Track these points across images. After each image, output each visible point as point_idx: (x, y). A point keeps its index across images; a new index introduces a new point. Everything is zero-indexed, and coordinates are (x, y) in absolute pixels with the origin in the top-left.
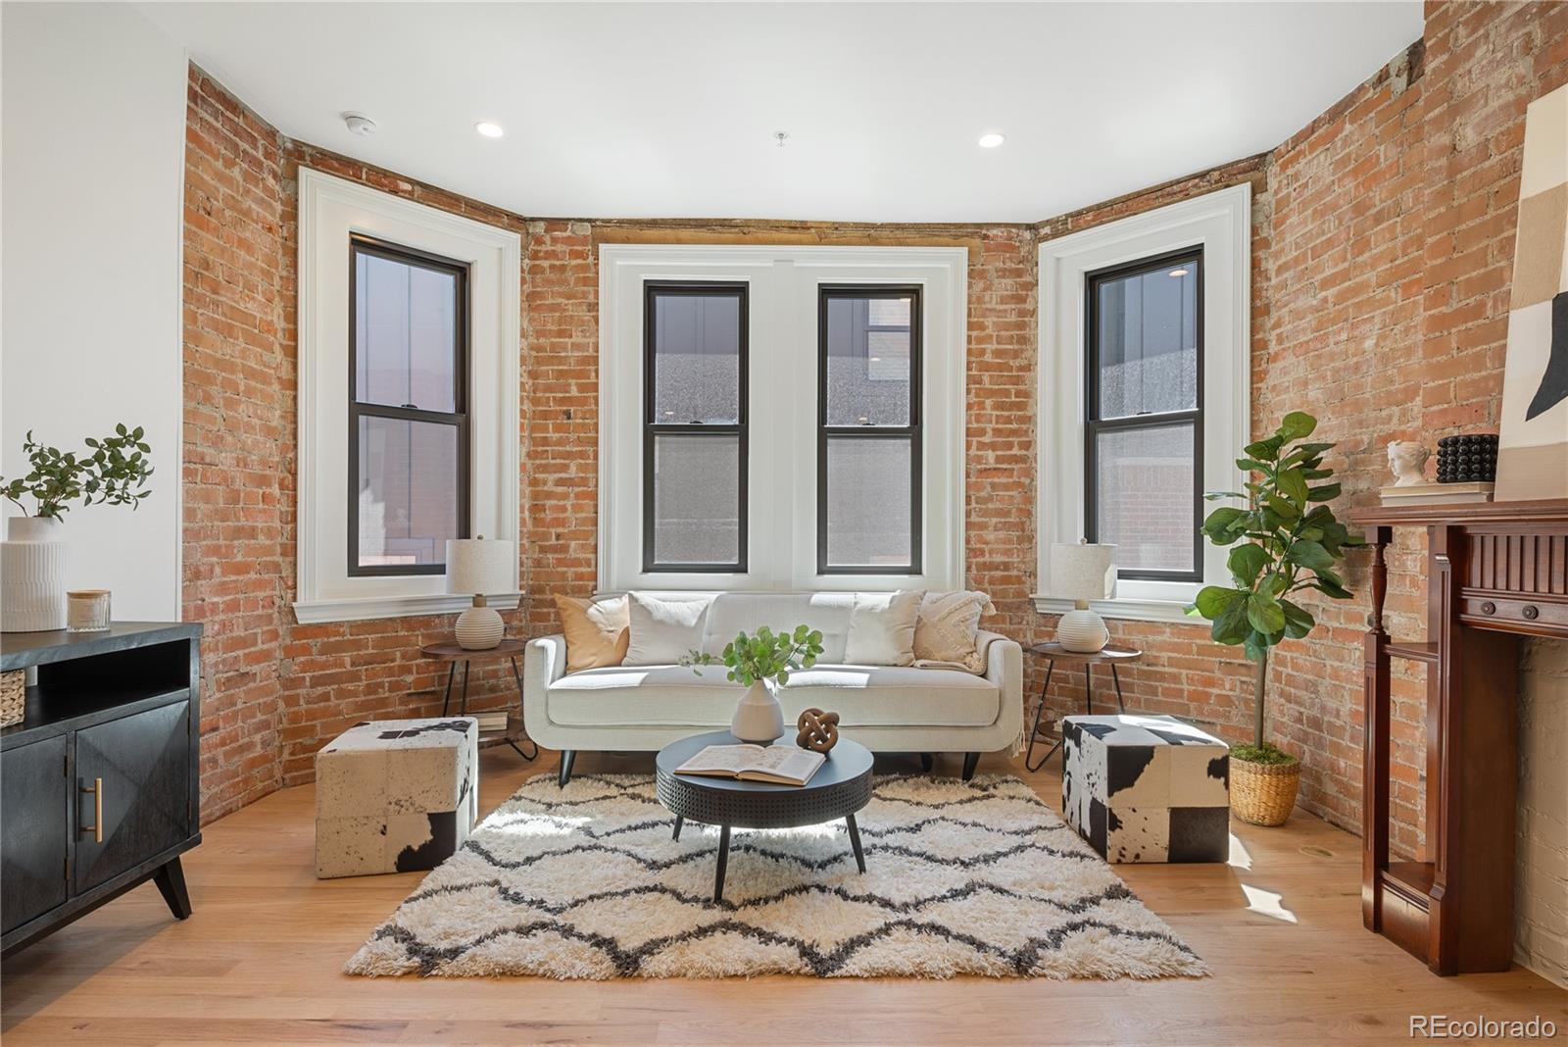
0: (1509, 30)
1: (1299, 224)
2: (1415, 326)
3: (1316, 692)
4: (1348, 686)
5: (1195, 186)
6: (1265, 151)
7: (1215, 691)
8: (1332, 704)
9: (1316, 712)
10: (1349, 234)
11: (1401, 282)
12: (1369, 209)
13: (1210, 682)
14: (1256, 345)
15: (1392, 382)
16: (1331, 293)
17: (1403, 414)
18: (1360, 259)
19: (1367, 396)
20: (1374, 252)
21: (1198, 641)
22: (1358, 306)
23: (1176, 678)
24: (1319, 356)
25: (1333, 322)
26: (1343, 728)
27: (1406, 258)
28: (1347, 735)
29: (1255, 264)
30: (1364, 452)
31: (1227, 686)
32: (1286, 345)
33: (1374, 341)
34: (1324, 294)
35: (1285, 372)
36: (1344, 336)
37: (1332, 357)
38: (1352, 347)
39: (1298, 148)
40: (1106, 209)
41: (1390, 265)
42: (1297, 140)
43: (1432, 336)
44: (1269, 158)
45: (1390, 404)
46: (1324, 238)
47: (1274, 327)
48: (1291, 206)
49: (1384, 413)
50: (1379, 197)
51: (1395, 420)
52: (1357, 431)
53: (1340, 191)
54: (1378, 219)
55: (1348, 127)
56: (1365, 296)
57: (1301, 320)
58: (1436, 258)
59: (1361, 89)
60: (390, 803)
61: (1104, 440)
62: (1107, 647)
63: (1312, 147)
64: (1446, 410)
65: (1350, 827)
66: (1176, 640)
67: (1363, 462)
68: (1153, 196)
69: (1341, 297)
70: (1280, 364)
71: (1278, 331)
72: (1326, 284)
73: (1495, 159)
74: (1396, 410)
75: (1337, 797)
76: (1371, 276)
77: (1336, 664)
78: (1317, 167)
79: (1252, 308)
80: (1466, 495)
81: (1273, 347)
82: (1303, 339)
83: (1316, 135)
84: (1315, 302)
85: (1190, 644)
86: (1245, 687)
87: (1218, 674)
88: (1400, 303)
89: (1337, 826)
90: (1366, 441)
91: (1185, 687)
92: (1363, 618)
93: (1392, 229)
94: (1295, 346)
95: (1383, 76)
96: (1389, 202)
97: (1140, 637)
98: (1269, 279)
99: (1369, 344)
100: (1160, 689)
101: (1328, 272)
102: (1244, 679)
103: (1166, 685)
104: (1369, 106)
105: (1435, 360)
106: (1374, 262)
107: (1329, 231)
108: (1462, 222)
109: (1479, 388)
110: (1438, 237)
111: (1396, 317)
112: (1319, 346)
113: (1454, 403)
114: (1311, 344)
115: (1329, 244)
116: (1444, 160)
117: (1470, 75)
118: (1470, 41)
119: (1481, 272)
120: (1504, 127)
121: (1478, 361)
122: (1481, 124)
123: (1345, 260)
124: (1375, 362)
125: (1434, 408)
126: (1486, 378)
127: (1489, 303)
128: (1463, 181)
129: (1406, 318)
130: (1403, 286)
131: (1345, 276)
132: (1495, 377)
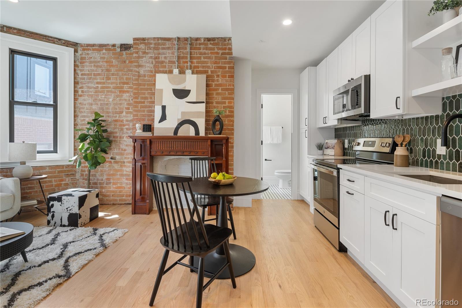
0: (149, 58)
1: (89, 66)
2: (122, 99)
3: (96, 176)
5: (57, 41)
6: (78, 43)
7: (64, 182)
8: (100, 178)
9: (95, 181)
10: (105, 74)
11: (119, 90)
12: (110, 71)
13: (62, 180)
14: (75, 91)
15: (117, 109)
16: (100, 86)
18: (108, 81)
19: (110, 111)
20: (112, 81)
21: (58, 170)
22: (108, 91)
23: (51, 182)
24: (96, 99)
25: (100, 92)
26: (104, 183)
27: (120, 85)
28: (105, 184)
29: (75, 70)
30: (109, 123)
31: (67, 180)
32: (85, 94)
33: (112, 100)
34: (97, 85)
35: (84, 100)
36: (103, 96)
37: (100, 100)
38: (106, 100)
39: (88, 47)
41: (116, 85)
42: (88, 45)
43: (135, 104)
44: (78, 44)
45: (116, 114)
46: (97, 72)
47: (80, 88)
48: (86, 60)
49: (115, 115)
50: (113, 70)
51: (117, 117)
52: (107, 118)
53: (102, 64)
54: (113, 74)
55: (104, 51)
56: (109, 90)
57: (90, 89)
58: (136, 90)
59: (108, 45)
62: (33, 176)
63: (93, 50)
65: (106, 204)
66: (51, 170)
67: (109, 125)
68: (42, 37)
69: (102, 88)
70: (83, 98)
71: (82, 89)
72: (98, 83)
74: (118, 115)
75: (103, 198)
76: (112, 86)
77: (102, 169)
78: (96, 55)
79: (74, 81)
80: (148, 134)
81: (80, 93)
82: (90, 94)
83: (95, 47)
84: (94, 86)
85: (55, 171)
86: (72, 180)
87: (64, 178)
88: (118, 94)
89: (102, 204)
90: (110, 120)
91: (54, 183)
92: (109, 158)
93: (116, 78)
94: (88, 95)
95: (114, 46)
96: (116, 72)
97: (37, 171)
98: (79, 76)
99: (111, 100)
100: (45, 186)
101: (98, 81)
102: (72, 178)
103: (47, 184)
104: (110, 50)
105: (135, 109)
106: (112, 83)
107: (99, 71)
108: (140, 86)
109: (144, 116)
110: (136, 87)
111: (117, 96)
112: (96, 97)
113: (139, 117)
114: (93, 96)
115: (99, 74)
116: (137, 73)
117: (142, 61)
118: (142, 55)
119: (144, 96)
120: (149, 74)
121: (144, 111)
122: (144, 71)
123: (104, 80)
124: (112, 104)
125: (135, 118)
126: (145, 114)
127: (146, 102)
128: (141, 79)
129: (120, 97)
130: (119, 91)
131: (104, 83)
132: (147, 114)
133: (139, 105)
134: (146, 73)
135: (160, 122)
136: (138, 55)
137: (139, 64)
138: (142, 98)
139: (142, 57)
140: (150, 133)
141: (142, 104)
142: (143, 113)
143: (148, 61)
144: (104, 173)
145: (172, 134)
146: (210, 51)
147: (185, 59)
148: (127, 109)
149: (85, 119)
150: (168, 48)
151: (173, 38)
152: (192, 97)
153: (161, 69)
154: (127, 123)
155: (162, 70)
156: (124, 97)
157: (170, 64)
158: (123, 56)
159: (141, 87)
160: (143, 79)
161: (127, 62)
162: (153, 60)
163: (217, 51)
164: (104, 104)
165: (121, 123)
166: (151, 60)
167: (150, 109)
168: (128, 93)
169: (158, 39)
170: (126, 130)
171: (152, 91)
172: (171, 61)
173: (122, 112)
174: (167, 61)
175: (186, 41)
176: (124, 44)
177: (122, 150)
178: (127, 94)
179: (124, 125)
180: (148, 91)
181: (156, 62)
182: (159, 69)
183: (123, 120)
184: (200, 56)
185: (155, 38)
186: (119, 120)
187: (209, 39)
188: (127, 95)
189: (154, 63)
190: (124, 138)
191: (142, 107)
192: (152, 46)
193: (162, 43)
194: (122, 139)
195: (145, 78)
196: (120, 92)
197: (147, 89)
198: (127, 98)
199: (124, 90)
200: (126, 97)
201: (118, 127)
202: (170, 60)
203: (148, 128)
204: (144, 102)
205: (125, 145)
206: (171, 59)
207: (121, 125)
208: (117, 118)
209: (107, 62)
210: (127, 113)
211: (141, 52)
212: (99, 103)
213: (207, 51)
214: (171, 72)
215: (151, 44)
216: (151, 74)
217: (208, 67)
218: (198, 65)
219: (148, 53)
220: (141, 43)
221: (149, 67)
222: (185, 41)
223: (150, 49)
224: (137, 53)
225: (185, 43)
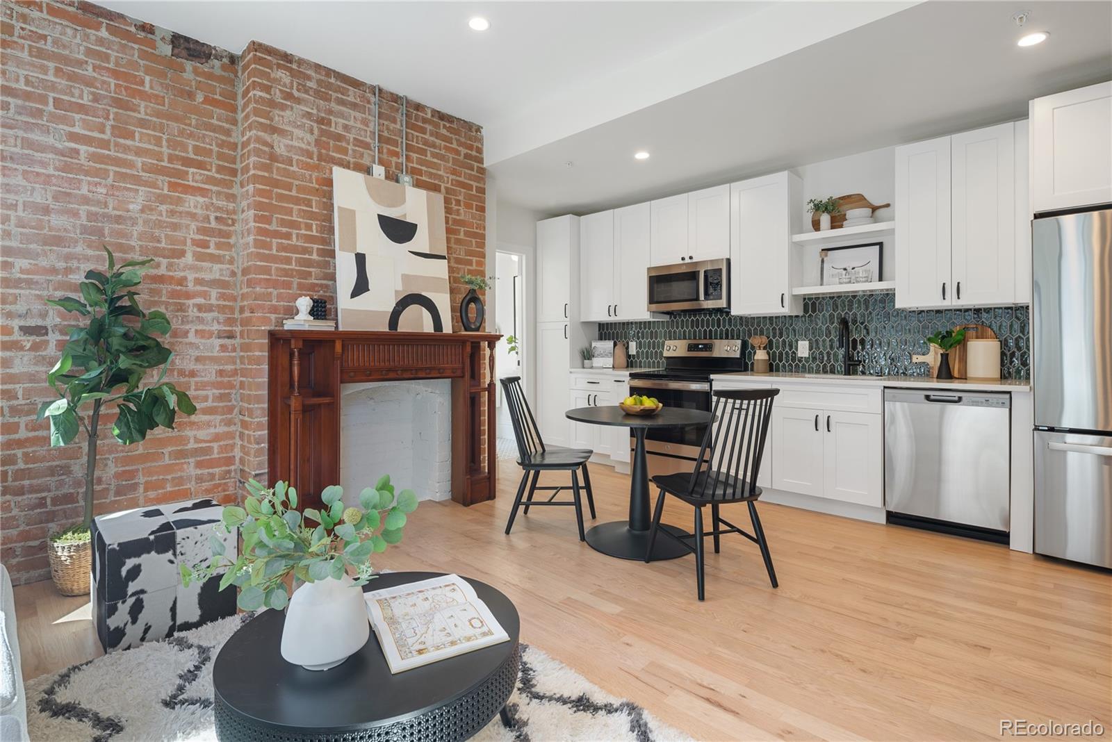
0: (303, 116)
1: (32, 65)
2: (181, 213)
10: (107, 114)
11: (168, 179)
12: (134, 111)
15: (159, 241)
16: (84, 149)
17: (171, 265)
18: (121, 141)
19: (133, 243)
20: (137, 144)
22: (122, 176)
24: (67, 194)
25: (87, 173)
27: (171, 165)
32: (9, 164)
33: (140, 207)
34: (73, 145)
35: (8, 189)
36: (102, 190)
37: (86, 200)
38: (112, 203)
41: (155, 162)
45: (155, 255)
46: (73, 100)
48: (15, 39)
50: (143, 108)
51: (163, 267)
53: (95, 75)
54: (143, 123)
55: (104, 33)
56: (128, 171)
57: (36, 151)
58: (263, 198)
63: (54, 12)
69: (95, 158)
72: (73, 137)
74: (164, 261)
76: (139, 161)
78: (65, 36)
80: (329, 326)
82: (39, 169)
84: (59, 146)
88: (165, 192)
93: (158, 141)
95: (147, 28)
96: (154, 119)
99: (134, 207)
101: (78, 130)
105: (262, 251)
106: (139, 152)
107: (81, 97)
108: (277, 188)
109: (287, 273)
110: (264, 187)
111: (162, 199)
112: (66, 185)
113: (274, 277)
114: (54, 180)
115: (81, 108)
116: (266, 149)
117: (282, 118)
118: (282, 101)
119: (290, 218)
120: (301, 158)
121: (288, 261)
122: (290, 148)
123: (103, 132)
124: (140, 222)
125: (262, 276)
126: (292, 270)
127: (294, 236)
128: (278, 168)
129: (171, 204)
130: (169, 182)
131: (105, 144)
132: (297, 271)
133: (274, 240)
134: (295, 154)
135: (354, 295)
136: (268, 96)
137: (272, 124)
138: (283, 223)
139: (283, 107)
141: (284, 241)
142: (287, 267)
143: (299, 123)
144: (107, 456)
145: (385, 328)
146: (443, 143)
147: (392, 146)
148: (198, 246)
150: (354, 106)
151: (366, 84)
152: (421, 241)
153: (334, 154)
154: (199, 288)
155: (339, 158)
156: (187, 205)
157: (359, 146)
158: (185, 75)
159: (279, 191)
160: (285, 169)
161: (200, 97)
162: (315, 125)
163: (457, 147)
164: (104, 216)
165: (179, 288)
166: (309, 122)
167: (307, 256)
168: (203, 196)
169: (329, 72)
170: (195, 310)
171: (311, 209)
172: (362, 142)
173: (182, 254)
174: (351, 136)
175: (396, 103)
177: (182, 373)
178: (201, 200)
179: (188, 296)
180: (302, 207)
181: (322, 132)
182: (331, 153)
183: (185, 278)
184: (424, 147)
185: (320, 66)
186: (172, 277)
187: (442, 116)
188: (198, 202)
189: (316, 131)
190: (187, 337)
191: (282, 248)
192: (309, 84)
193: (339, 86)
194: (180, 340)
195: (291, 168)
196: (173, 186)
197: (297, 201)
198: (199, 211)
199: (186, 183)
200: (196, 207)
201: (164, 299)
202: (357, 137)
203: (321, 309)
204: (288, 236)
205: (193, 358)
206: (361, 136)
207: (174, 294)
208: (162, 271)
209: (115, 74)
210: (199, 257)
211: (277, 90)
212: (83, 210)
213: (438, 142)
214: (368, 171)
215: (309, 78)
216: (309, 160)
217: (441, 178)
218: (420, 167)
219: (299, 101)
220: (279, 66)
221: (302, 139)
222: (392, 102)
223: (306, 92)
224: (267, 89)
225: (393, 106)
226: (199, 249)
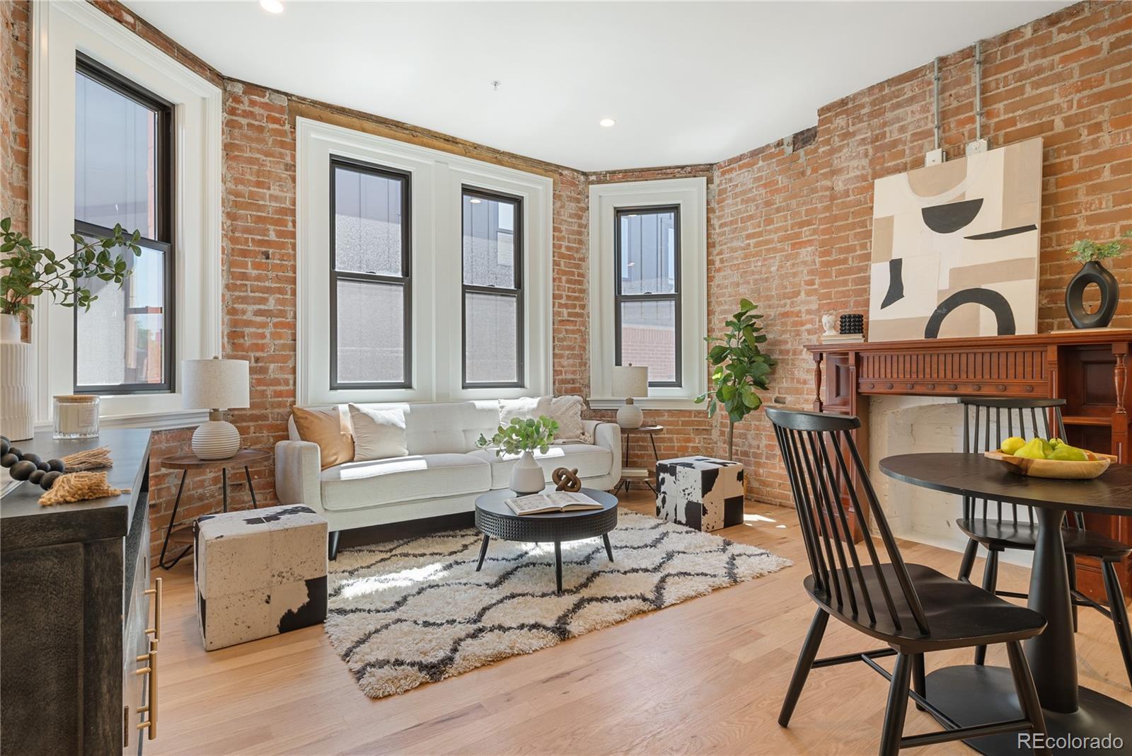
0: (858, 145)
1: (733, 204)
2: (798, 264)
3: (746, 438)
4: (764, 433)
5: (678, 172)
6: (713, 162)
7: (691, 445)
8: (755, 443)
9: (746, 448)
10: (762, 214)
11: (790, 242)
12: (773, 204)
13: (688, 440)
14: (710, 263)
15: (786, 288)
16: (752, 241)
17: (792, 303)
18: (768, 228)
19: (773, 293)
20: (775, 225)
21: (683, 419)
22: (768, 250)
23: (671, 440)
24: (745, 272)
25: (754, 256)
26: (762, 454)
27: (793, 232)
28: (764, 457)
29: (708, 220)
30: (771, 320)
31: (697, 441)
32: (726, 264)
33: (777, 268)
34: (748, 241)
35: (725, 278)
36: (760, 264)
37: (753, 273)
38: (764, 270)
39: (731, 166)
40: (629, 174)
41: (784, 233)
42: (731, 161)
43: (823, 269)
44: (714, 166)
45: (785, 298)
46: (748, 214)
47: (718, 255)
48: (728, 194)
49: (782, 302)
50: (778, 200)
51: (788, 306)
52: (767, 310)
53: (757, 193)
54: (778, 210)
55: (761, 163)
56: (771, 246)
57: (734, 252)
58: (825, 235)
59: (768, 146)
60: (274, 576)
61: (624, 306)
62: (643, 425)
63: (741, 168)
64: (830, 303)
65: (766, 501)
66: (670, 419)
67: (771, 325)
68: (657, 172)
69: (758, 245)
70: (722, 274)
71: (721, 257)
72: (749, 237)
73: (852, 198)
74: (788, 301)
75: (759, 488)
76: (775, 237)
77: (757, 423)
78: (744, 178)
79: (707, 243)
80: (855, 339)
81: (718, 264)
82: (736, 262)
83: (743, 162)
84: (742, 245)
85: (678, 421)
86: (705, 440)
87: (692, 435)
88: (790, 252)
89: (759, 502)
90: (773, 315)
91: (676, 444)
92: (771, 400)
93: (785, 217)
94: (731, 265)
95: (780, 144)
96: (784, 204)
97: (652, 419)
98: (715, 229)
99: (774, 269)
100: (662, 447)
101: (750, 231)
102: (705, 437)
103: (665, 445)
104: (772, 156)
105: (824, 280)
106: (776, 230)
107: (751, 211)
108: (836, 222)
109: (845, 294)
110: (825, 226)
111: (787, 258)
112: (745, 267)
113: (834, 300)
114: (741, 266)
115: (751, 218)
116: (828, 193)
117: (838, 161)
118: (841, 144)
119: (847, 244)
120: (856, 185)
121: (845, 283)
122: (846, 182)
123: (760, 227)
124: (777, 277)
125: (824, 302)
126: (848, 291)
127: (850, 259)
128: (837, 204)
129: (793, 259)
130: (792, 243)
131: (760, 234)
132: (853, 290)
133: (834, 268)
134: (851, 184)
135: (883, 306)
136: (829, 147)
137: (832, 168)
138: (841, 251)
139: (840, 149)
140: (859, 336)
141: (841, 267)
142: (844, 289)
143: (854, 154)
145: (920, 336)
146: (1057, 57)
147: (963, 114)
148: (808, 285)
149: (726, 316)
150: (912, 100)
151: (925, 66)
153: (889, 164)
154: (809, 317)
155: (894, 165)
156: (801, 256)
157: (917, 140)
158: (800, 161)
159: (837, 224)
160: (842, 202)
161: (809, 172)
162: (869, 147)
163: (1091, 44)
164: (761, 279)
165: (797, 319)
166: (863, 148)
167: (862, 274)
168: (811, 246)
169: (881, 86)
170: (806, 334)
171: (865, 229)
172: (920, 133)
173: (797, 294)
174: (908, 135)
175: (968, 58)
176: (802, 133)
177: (798, 381)
178: (809, 249)
179: (802, 324)
180: (857, 231)
181: (876, 150)
182: (886, 165)
183: (800, 311)
184: (1019, 84)
185: (874, 86)
186: (792, 312)
187: (1053, 20)
188: (808, 252)
189: (871, 152)
190: (802, 355)
191: (840, 273)
192: (864, 111)
193: (894, 92)
194: (797, 357)
195: (848, 199)
196: (794, 246)
197: (853, 226)
198: (809, 259)
199: (801, 240)
200: (806, 256)
201: (789, 328)
202: (915, 131)
203: (854, 324)
204: (845, 261)
205: (805, 370)
206: (920, 127)
207: (795, 324)
208: (787, 309)
209: (765, 186)
210: (808, 294)
211: (836, 138)
212: (751, 279)
213: (1045, 62)
214: (919, 163)
215: (863, 106)
216: (864, 183)
217: (1055, 109)
218: (1011, 115)
219: (853, 134)
220: (837, 115)
221: (857, 168)
222: (963, 60)
223: (861, 121)
224: (827, 142)
225: (966, 63)
226: (809, 287)
